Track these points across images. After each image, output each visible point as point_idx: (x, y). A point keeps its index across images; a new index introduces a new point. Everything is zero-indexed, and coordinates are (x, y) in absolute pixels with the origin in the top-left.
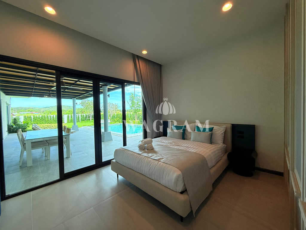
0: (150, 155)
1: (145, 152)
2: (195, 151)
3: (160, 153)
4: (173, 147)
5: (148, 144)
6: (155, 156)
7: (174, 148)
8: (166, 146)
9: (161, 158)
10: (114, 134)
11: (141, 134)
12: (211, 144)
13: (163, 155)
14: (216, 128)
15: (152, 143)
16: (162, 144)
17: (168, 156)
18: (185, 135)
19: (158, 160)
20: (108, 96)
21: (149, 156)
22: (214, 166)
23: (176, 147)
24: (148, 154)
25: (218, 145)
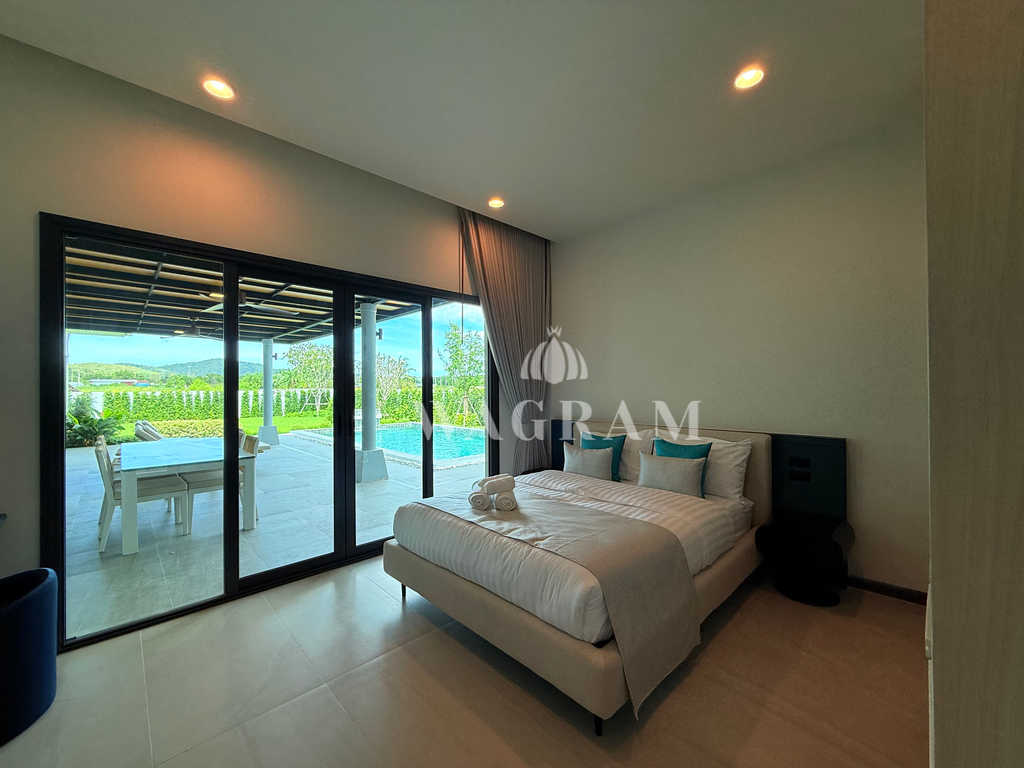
0: (506, 526)
1: (493, 518)
2: (646, 520)
3: (540, 521)
4: (580, 504)
5: (500, 493)
6: (521, 529)
7: (582, 507)
8: (559, 501)
9: (539, 535)
10: (394, 456)
11: (481, 459)
12: (704, 498)
13: (545, 529)
14: (721, 446)
15: (514, 490)
16: (547, 493)
17: (560, 531)
18: (622, 468)
19: (531, 543)
20: (377, 334)
21: (503, 531)
22: (708, 567)
23: (588, 505)
24: (499, 524)
25: (724, 501)
